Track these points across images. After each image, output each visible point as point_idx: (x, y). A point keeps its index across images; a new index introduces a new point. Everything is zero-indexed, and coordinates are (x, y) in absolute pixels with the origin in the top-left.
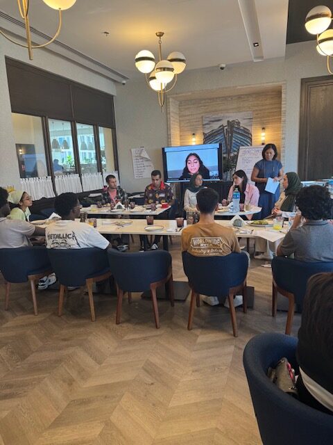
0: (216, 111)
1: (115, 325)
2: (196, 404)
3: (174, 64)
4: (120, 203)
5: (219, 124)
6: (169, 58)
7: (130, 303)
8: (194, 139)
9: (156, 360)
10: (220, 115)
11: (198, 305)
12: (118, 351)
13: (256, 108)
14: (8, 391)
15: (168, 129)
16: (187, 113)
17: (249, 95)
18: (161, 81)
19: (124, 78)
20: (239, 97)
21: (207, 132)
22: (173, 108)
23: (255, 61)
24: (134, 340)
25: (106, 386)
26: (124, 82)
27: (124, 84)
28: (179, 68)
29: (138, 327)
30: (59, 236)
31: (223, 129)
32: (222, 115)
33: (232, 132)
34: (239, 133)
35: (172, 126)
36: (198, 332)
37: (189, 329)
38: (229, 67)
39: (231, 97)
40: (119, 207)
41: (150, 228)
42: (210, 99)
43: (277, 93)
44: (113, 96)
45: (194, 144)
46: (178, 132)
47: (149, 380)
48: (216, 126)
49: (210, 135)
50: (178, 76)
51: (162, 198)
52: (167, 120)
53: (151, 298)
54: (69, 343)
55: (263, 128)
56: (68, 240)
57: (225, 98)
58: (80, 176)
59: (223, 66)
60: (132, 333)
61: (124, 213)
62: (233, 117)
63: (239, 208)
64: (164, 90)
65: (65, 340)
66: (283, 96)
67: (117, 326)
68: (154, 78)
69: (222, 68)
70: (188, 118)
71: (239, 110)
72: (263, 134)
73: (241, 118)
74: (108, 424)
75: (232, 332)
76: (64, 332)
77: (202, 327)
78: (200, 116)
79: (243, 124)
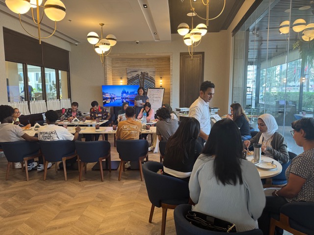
0: (134, 66)
1: (78, 182)
2: (123, 205)
3: (110, 41)
4: (76, 118)
5: (137, 73)
6: (107, 37)
7: (85, 173)
8: (121, 81)
9: (103, 193)
10: (136, 69)
11: (124, 171)
12: (82, 191)
13: (157, 66)
14: (25, 211)
15: (105, 74)
16: (117, 65)
17: (153, 59)
18: (102, 50)
19: (76, 41)
20: (148, 59)
21: (129, 77)
22: (108, 62)
23: (156, 41)
24: (91, 187)
25: (78, 204)
26: (77, 44)
27: (76, 45)
28: (113, 43)
29: (92, 182)
30: (46, 133)
31: (138, 76)
32: (138, 68)
33: (144, 79)
34: (147, 79)
35: (107, 72)
36: (124, 181)
37: (119, 180)
38: (141, 43)
39: (143, 59)
40: (76, 120)
41: (97, 130)
42: (131, 59)
43: (168, 59)
44: (69, 51)
45: (121, 84)
46: (111, 76)
47: (100, 200)
48: (134, 74)
49: (131, 80)
50: (112, 47)
51: (100, 117)
52: (105, 69)
53: (99, 170)
54: (54, 191)
55: (161, 78)
56: (52, 135)
57: (140, 59)
58: (46, 101)
59: (138, 41)
60: (88, 184)
61: (80, 124)
62: (144, 70)
63: (146, 121)
64: (104, 54)
65: (51, 190)
66: (171, 61)
67: (80, 182)
68: (98, 47)
69: (137, 43)
70: (117, 68)
71: (147, 66)
72: (161, 81)
73: (149, 71)
74: (82, 215)
75: (140, 180)
76: (49, 187)
77: (126, 179)
78: (125, 68)
79: (150, 74)
